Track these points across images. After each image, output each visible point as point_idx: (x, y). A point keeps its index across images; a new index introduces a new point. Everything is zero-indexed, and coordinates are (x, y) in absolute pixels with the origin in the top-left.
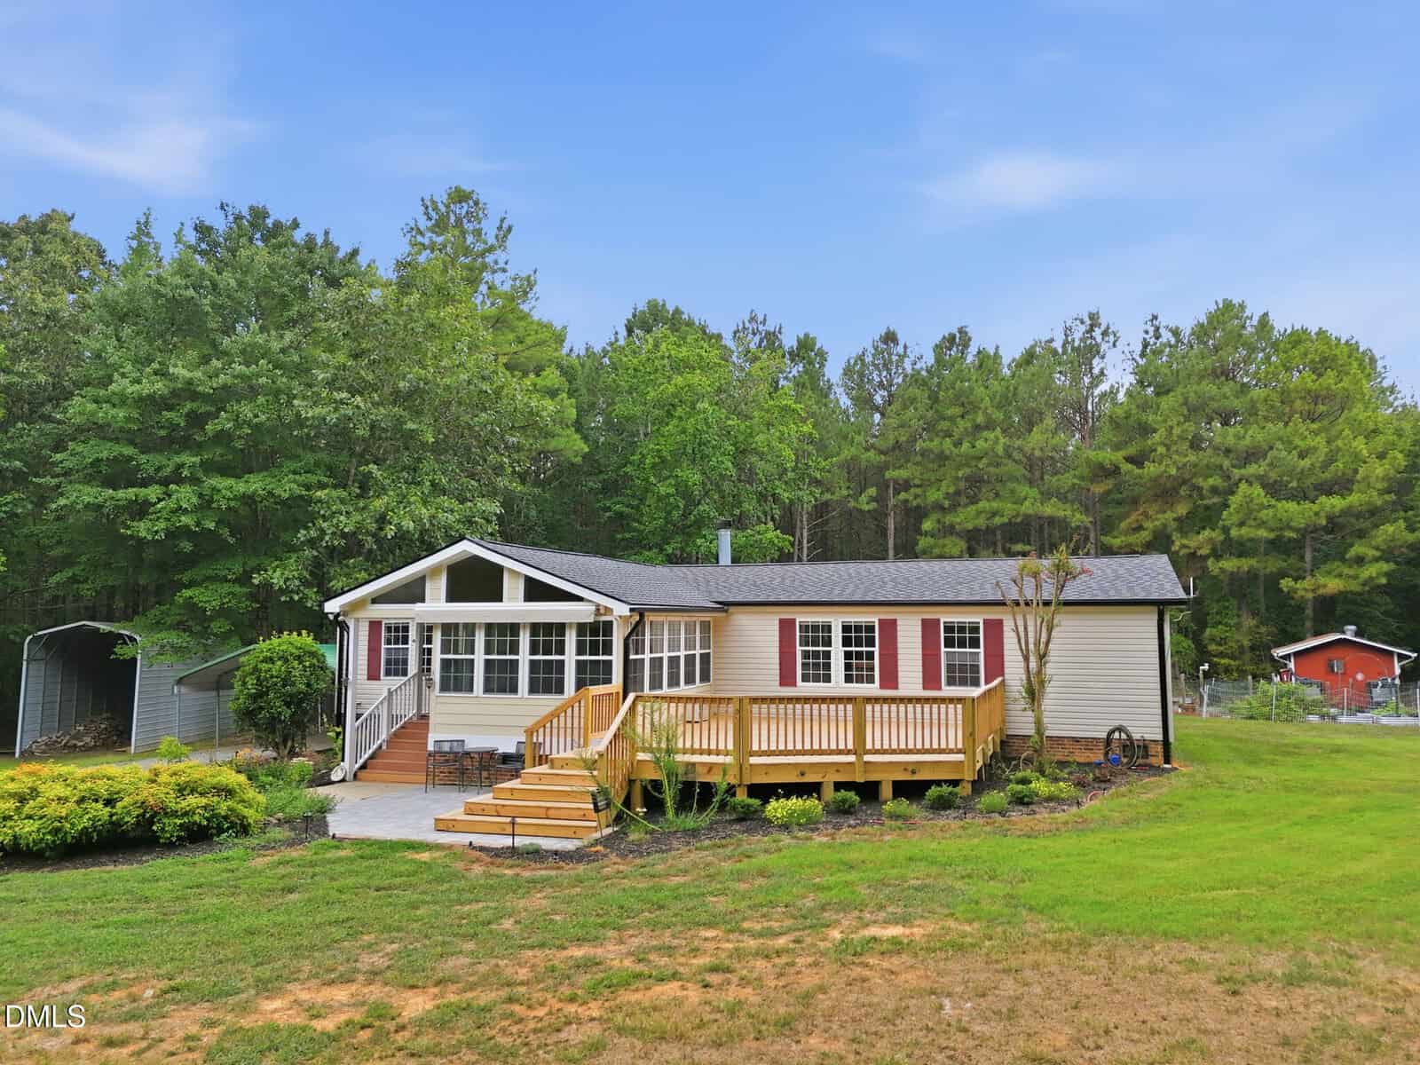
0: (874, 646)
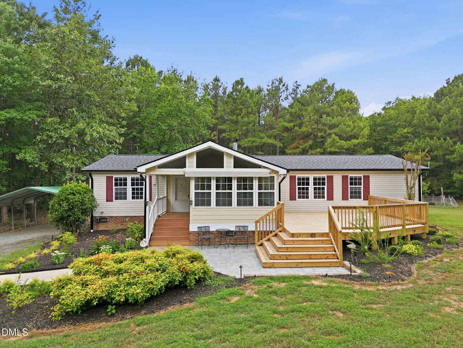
0: (325, 185)
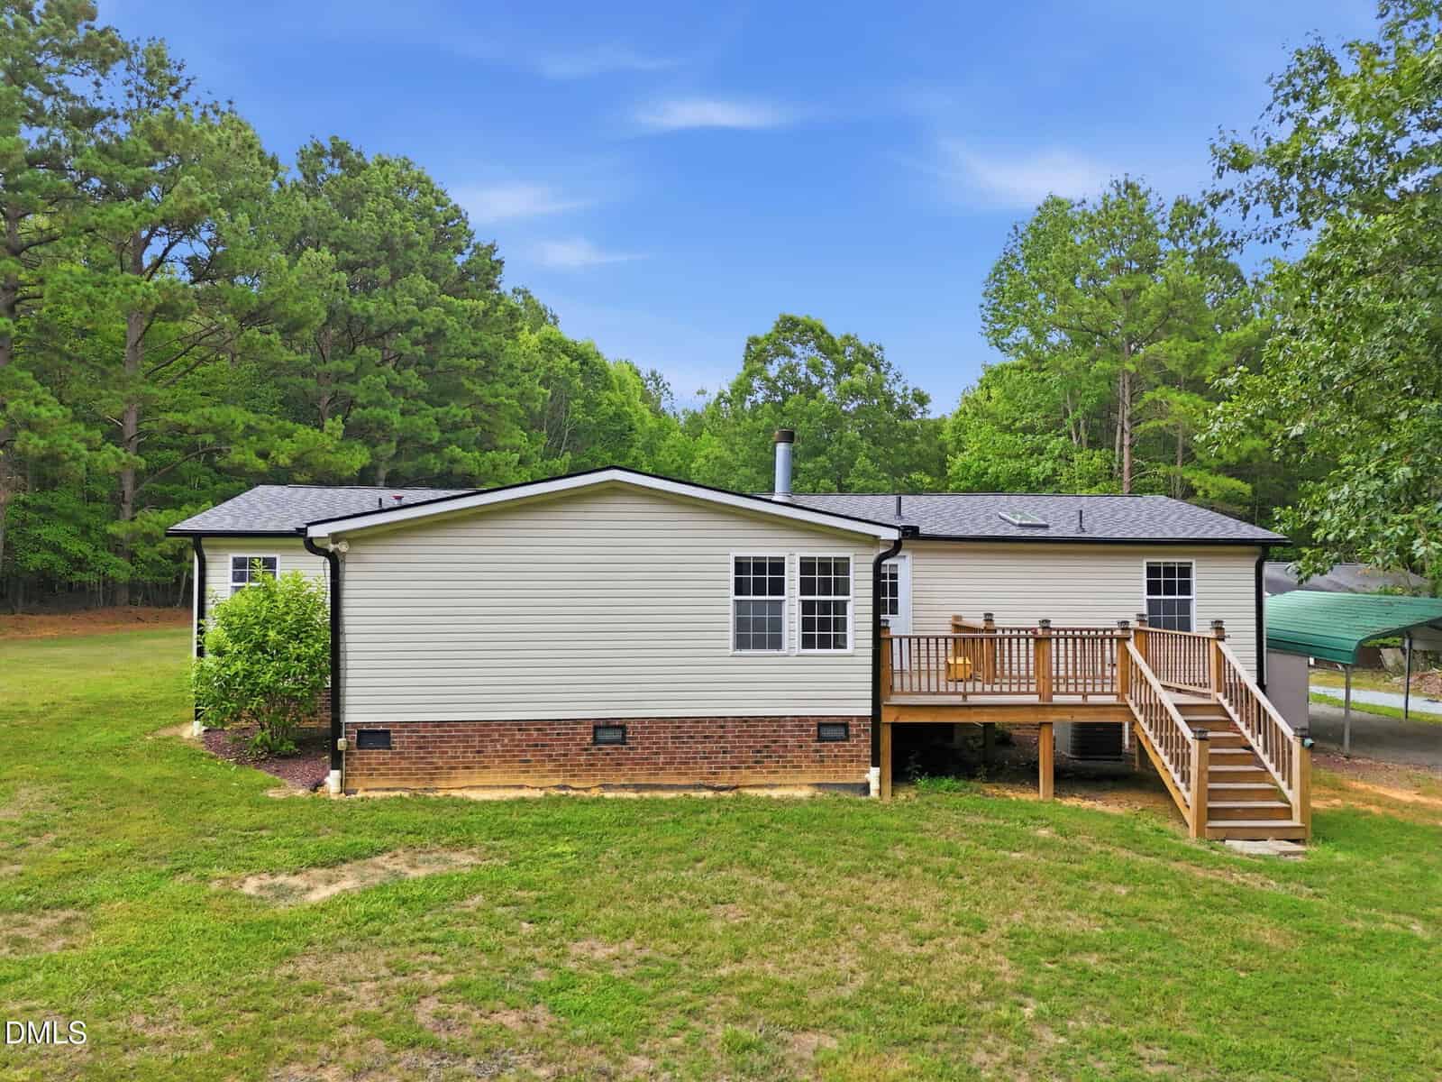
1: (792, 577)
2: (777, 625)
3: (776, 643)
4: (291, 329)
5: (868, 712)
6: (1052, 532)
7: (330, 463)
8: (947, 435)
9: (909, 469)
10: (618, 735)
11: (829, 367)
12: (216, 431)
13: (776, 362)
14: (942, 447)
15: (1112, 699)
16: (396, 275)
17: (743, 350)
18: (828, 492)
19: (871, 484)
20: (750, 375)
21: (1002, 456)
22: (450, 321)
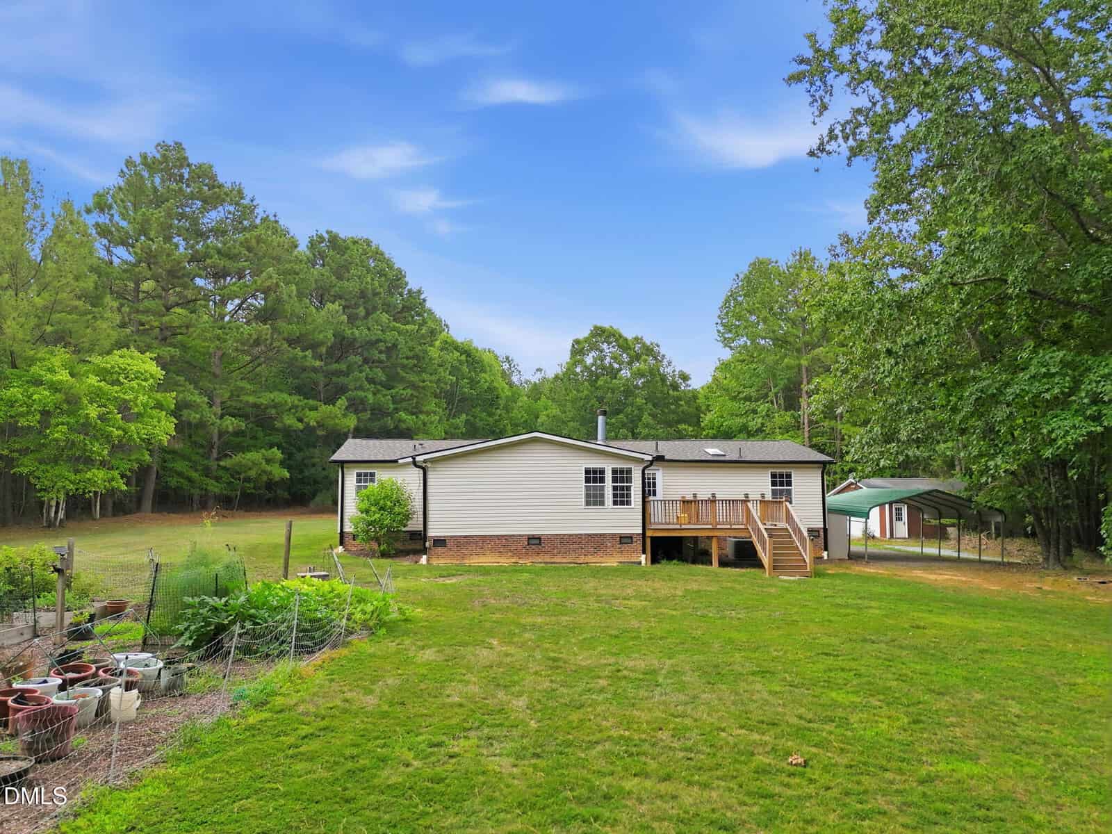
1: (608, 476)
2: (602, 496)
3: (602, 503)
4: (314, 346)
5: (641, 532)
6: (727, 458)
7: (337, 424)
8: (701, 401)
9: (679, 422)
10: (538, 542)
11: (625, 357)
12: (275, 407)
13: (591, 355)
14: (698, 409)
15: (743, 527)
16: (368, 314)
17: (570, 347)
18: (625, 438)
19: (653, 432)
20: (575, 364)
21: (732, 415)
22: (401, 339)
